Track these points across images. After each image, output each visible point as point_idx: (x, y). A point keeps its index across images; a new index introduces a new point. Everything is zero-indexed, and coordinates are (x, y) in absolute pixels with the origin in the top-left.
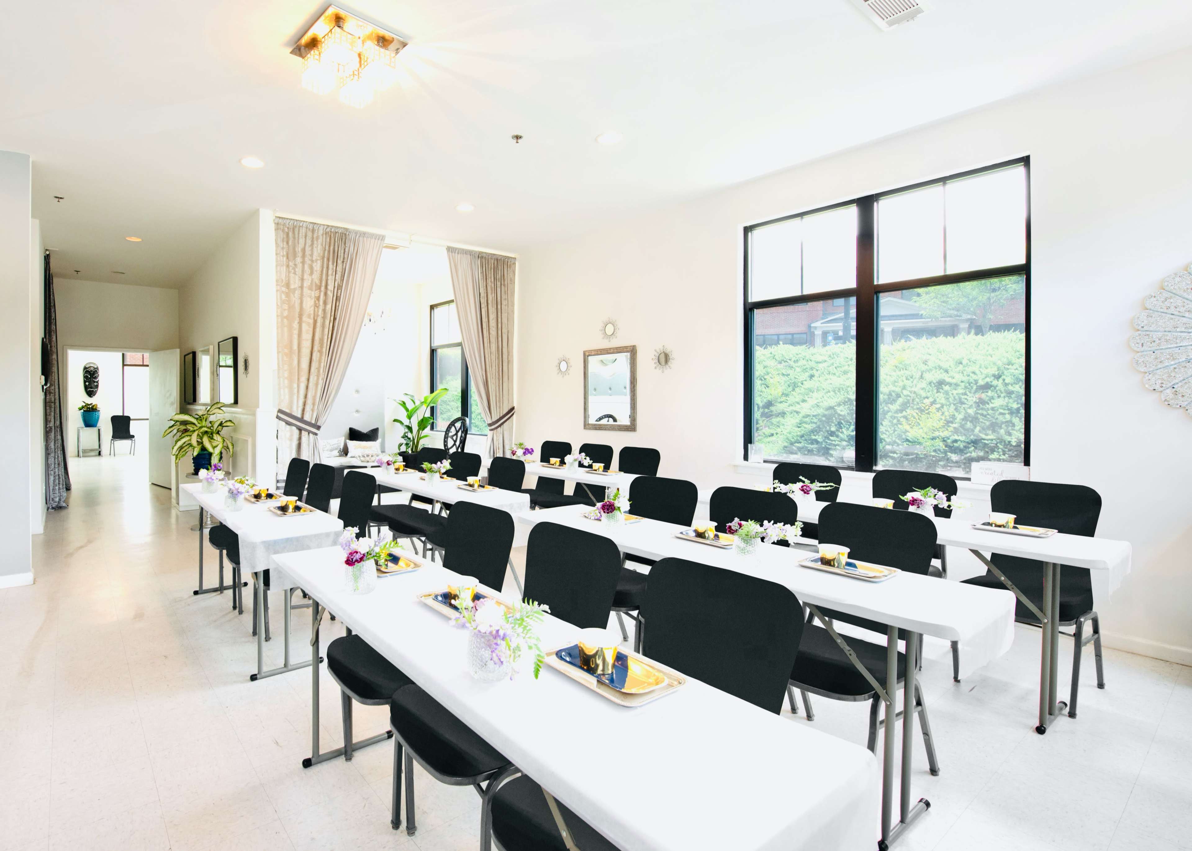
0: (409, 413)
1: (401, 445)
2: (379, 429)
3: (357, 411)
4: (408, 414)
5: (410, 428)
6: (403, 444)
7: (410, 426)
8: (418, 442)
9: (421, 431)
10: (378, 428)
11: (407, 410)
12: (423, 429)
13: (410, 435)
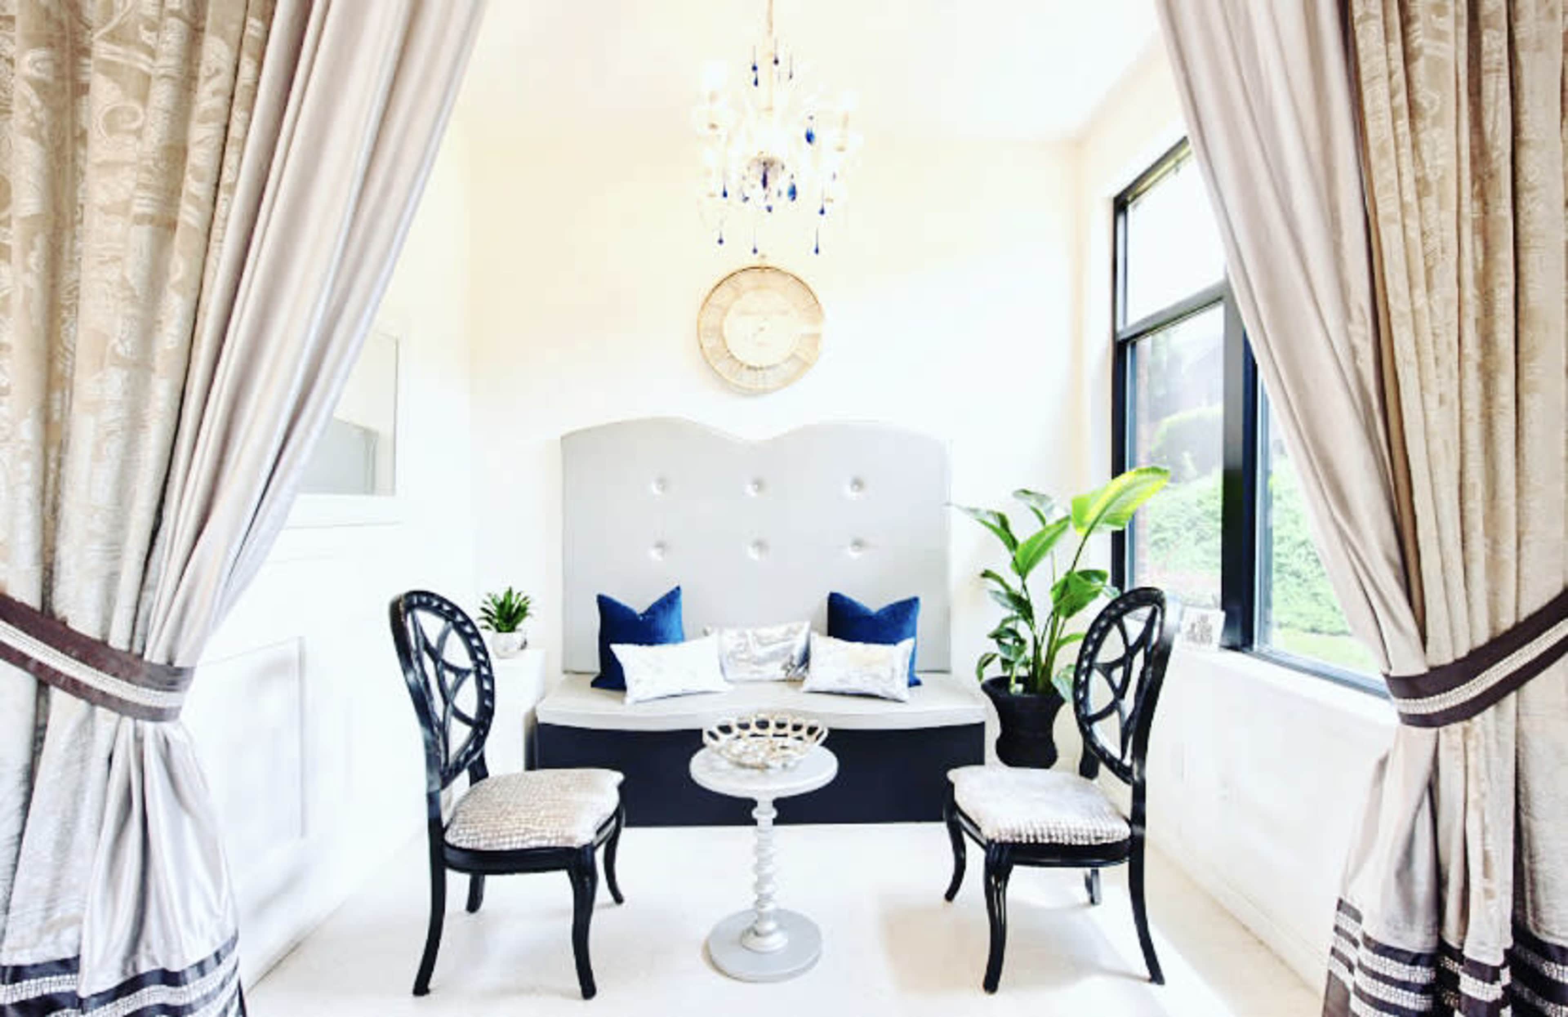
0: (1019, 553)
1: (986, 662)
2: (922, 601)
3: (858, 544)
4: (1014, 559)
5: (1023, 607)
6: (995, 655)
7: (1024, 596)
8: (1050, 658)
9: (1061, 619)
10: (916, 600)
11: (1013, 544)
12: (1069, 615)
13: (1023, 628)
